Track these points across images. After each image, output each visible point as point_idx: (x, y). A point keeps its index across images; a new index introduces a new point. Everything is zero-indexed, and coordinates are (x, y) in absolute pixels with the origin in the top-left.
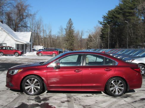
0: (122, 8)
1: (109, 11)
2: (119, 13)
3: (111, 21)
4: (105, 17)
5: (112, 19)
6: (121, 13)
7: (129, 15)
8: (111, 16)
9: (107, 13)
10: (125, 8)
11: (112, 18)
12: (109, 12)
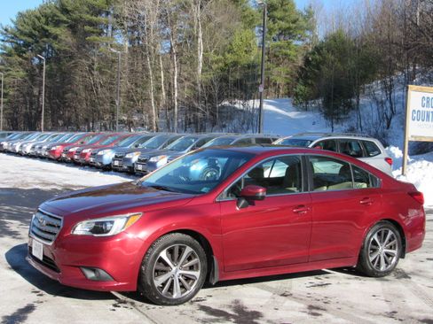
0: (69, 8)
1: (19, 13)
2: (57, 23)
3: (27, 45)
4: (6, 30)
5: (30, 40)
6: (65, 22)
7: (93, 32)
8: (28, 29)
9: (15, 19)
10: (76, 8)
11: (31, 35)
12: (21, 15)
